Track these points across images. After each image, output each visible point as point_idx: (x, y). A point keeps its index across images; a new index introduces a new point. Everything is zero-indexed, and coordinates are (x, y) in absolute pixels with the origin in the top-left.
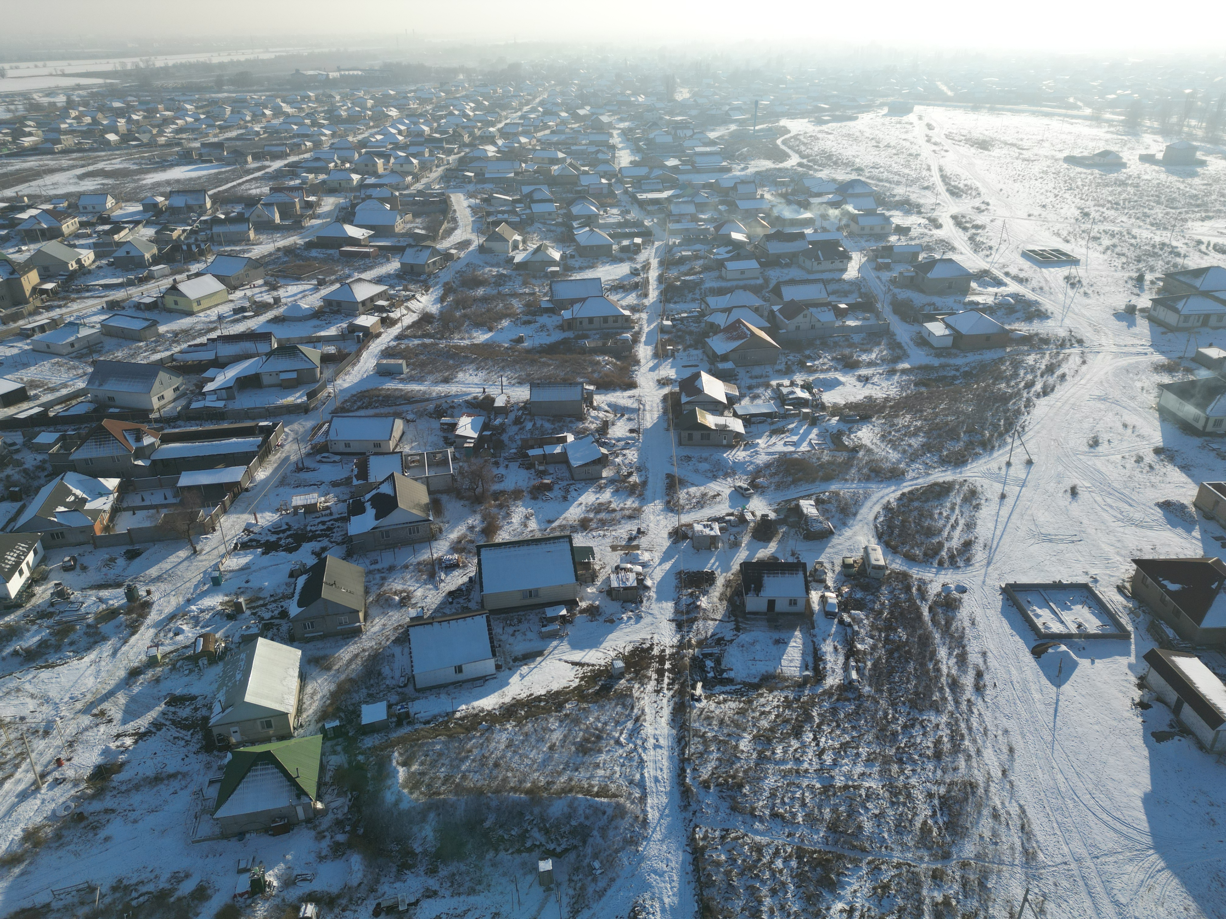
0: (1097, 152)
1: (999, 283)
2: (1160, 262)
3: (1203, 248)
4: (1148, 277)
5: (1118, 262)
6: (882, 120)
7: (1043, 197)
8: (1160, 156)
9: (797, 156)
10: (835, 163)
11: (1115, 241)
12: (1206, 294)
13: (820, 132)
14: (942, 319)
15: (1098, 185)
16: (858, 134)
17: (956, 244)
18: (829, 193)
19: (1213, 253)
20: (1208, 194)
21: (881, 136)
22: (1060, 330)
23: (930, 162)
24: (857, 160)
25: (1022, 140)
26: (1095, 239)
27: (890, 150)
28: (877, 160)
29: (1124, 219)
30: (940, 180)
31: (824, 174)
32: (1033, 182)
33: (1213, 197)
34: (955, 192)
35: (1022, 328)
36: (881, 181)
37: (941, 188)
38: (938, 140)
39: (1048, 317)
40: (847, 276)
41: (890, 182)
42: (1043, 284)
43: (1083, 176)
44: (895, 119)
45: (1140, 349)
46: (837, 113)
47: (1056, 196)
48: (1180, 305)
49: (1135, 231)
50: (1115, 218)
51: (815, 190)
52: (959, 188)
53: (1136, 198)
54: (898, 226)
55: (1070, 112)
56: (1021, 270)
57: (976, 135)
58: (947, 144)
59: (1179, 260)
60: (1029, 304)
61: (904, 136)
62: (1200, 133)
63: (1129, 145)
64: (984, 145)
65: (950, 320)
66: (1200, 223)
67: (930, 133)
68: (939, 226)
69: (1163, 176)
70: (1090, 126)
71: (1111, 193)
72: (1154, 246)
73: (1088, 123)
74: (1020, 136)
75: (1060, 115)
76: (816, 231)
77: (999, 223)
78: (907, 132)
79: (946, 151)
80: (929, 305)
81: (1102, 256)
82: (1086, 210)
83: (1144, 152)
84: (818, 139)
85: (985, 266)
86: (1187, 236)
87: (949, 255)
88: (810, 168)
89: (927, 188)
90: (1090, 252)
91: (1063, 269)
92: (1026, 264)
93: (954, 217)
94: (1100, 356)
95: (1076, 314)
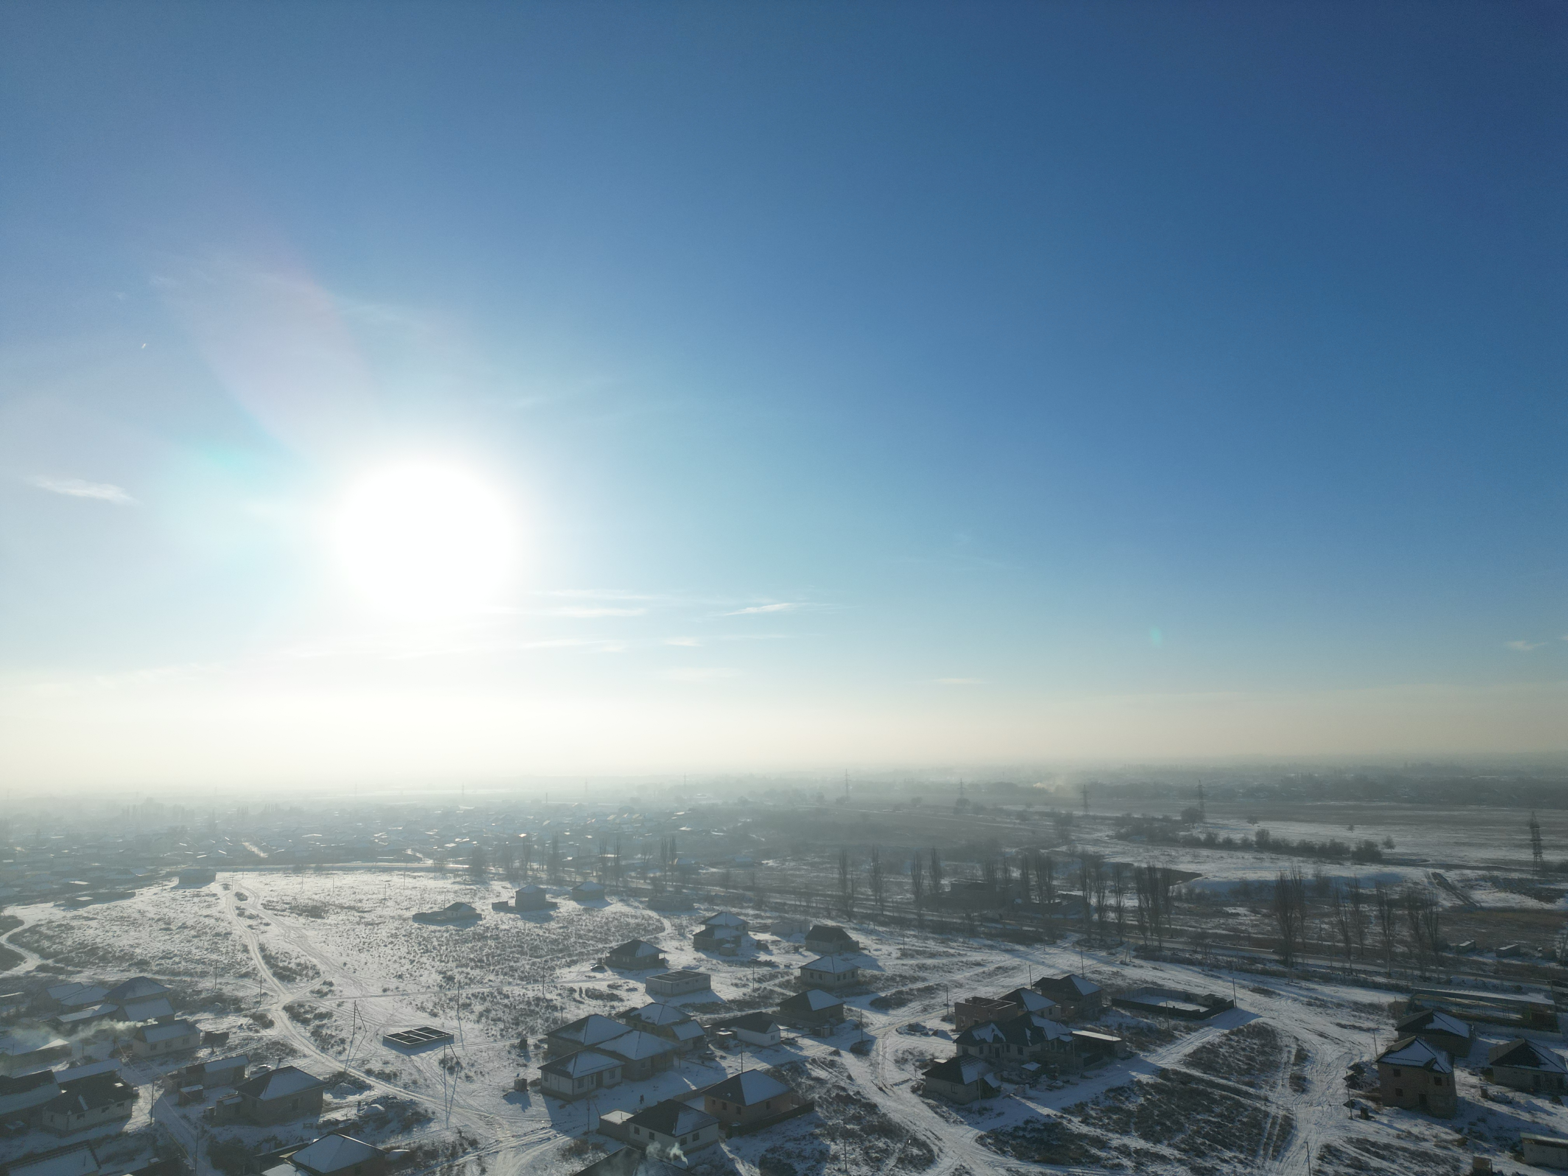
0: (447, 905)
1: (360, 1087)
2: (539, 1021)
3: (576, 996)
4: (531, 1041)
5: (495, 1030)
6: (171, 895)
7: (397, 966)
8: (512, 902)
9: (36, 956)
10: (103, 959)
11: (487, 1004)
12: (593, 1048)
13: (74, 918)
14: (290, 1158)
15: (456, 942)
16: (137, 915)
17: (296, 1045)
18: (95, 1004)
19: (587, 1001)
20: (567, 937)
21: (172, 915)
22: (448, 1133)
23: (246, 941)
24: (138, 951)
25: (360, 901)
26: (466, 1006)
27: (186, 932)
28: (169, 947)
29: (492, 977)
30: (262, 962)
31: (83, 977)
32: (382, 949)
33: (573, 940)
34: (286, 975)
35: (400, 1144)
36: (178, 974)
37: (265, 972)
38: (254, 912)
39: (430, 1120)
40: (130, 1127)
41: (191, 975)
42: (416, 1076)
43: (437, 934)
44: (189, 892)
45: (541, 1135)
46: (102, 891)
47: (412, 962)
48: (570, 1068)
49: (506, 989)
50: (482, 978)
51: (70, 1002)
52: (290, 970)
53: (499, 952)
54: (209, 1034)
55: (410, 865)
56: (386, 1063)
57: (303, 900)
58: (267, 916)
59: (558, 1014)
60: (404, 1106)
61: (206, 912)
62: (544, 876)
63: (479, 895)
64: (315, 911)
65: (300, 1156)
66: (567, 970)
67: (242, 904)
68: (269, 1024)
69: (520, 924)
70: (435, 878)
71: (472, 950)
72: (529, 1003)
73: (432, 875)
74: (358, 897)
75: (399, 869)
76: (73, 1065)
77: (349, 1006)
78: (209, 906)
79: (267, 924)
80: (267, 1141)
81: (476, 1026)
82: (449, 973)
83: (496, 901)
84: (72, 928)
85: (339, 1067)
86: (559, 986)
87: (290, 1062)
88: (60, 971)
89: (246, 975)
90: (463, 1023)
91: (437, 1051)
92: (390, 1054)
93: (288, 1009)
94: (500, 1157)
95: (462, 1107)
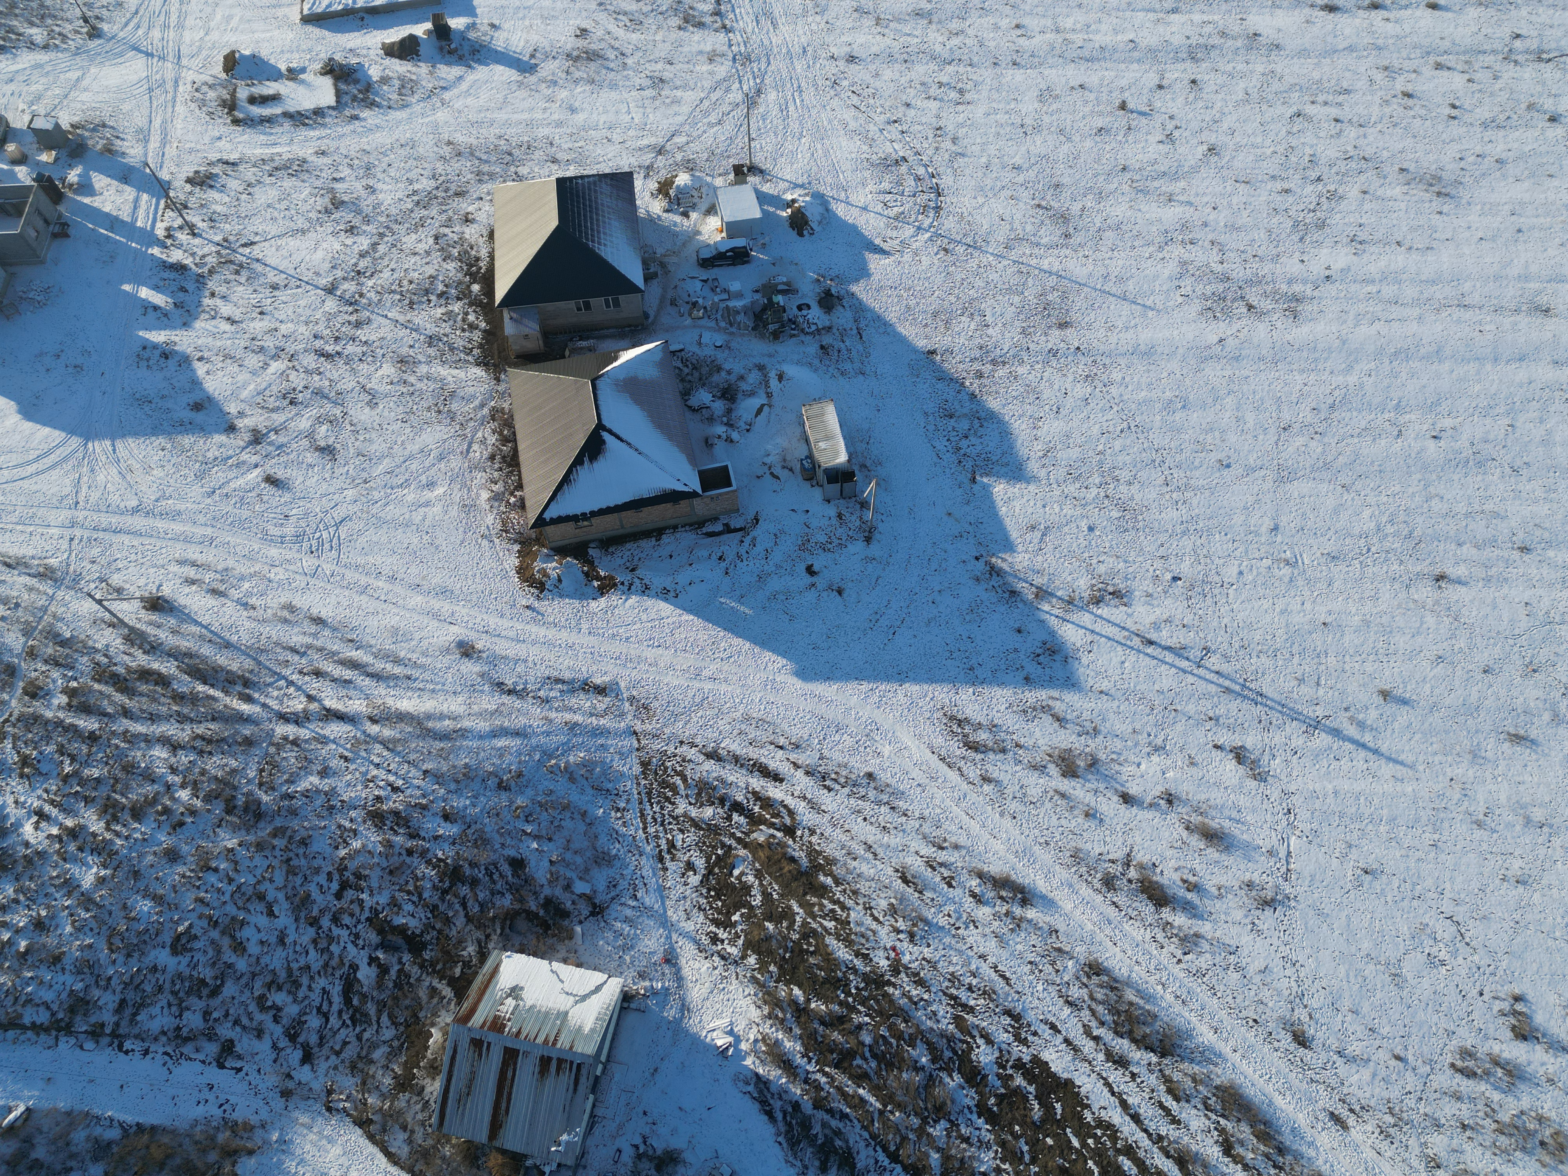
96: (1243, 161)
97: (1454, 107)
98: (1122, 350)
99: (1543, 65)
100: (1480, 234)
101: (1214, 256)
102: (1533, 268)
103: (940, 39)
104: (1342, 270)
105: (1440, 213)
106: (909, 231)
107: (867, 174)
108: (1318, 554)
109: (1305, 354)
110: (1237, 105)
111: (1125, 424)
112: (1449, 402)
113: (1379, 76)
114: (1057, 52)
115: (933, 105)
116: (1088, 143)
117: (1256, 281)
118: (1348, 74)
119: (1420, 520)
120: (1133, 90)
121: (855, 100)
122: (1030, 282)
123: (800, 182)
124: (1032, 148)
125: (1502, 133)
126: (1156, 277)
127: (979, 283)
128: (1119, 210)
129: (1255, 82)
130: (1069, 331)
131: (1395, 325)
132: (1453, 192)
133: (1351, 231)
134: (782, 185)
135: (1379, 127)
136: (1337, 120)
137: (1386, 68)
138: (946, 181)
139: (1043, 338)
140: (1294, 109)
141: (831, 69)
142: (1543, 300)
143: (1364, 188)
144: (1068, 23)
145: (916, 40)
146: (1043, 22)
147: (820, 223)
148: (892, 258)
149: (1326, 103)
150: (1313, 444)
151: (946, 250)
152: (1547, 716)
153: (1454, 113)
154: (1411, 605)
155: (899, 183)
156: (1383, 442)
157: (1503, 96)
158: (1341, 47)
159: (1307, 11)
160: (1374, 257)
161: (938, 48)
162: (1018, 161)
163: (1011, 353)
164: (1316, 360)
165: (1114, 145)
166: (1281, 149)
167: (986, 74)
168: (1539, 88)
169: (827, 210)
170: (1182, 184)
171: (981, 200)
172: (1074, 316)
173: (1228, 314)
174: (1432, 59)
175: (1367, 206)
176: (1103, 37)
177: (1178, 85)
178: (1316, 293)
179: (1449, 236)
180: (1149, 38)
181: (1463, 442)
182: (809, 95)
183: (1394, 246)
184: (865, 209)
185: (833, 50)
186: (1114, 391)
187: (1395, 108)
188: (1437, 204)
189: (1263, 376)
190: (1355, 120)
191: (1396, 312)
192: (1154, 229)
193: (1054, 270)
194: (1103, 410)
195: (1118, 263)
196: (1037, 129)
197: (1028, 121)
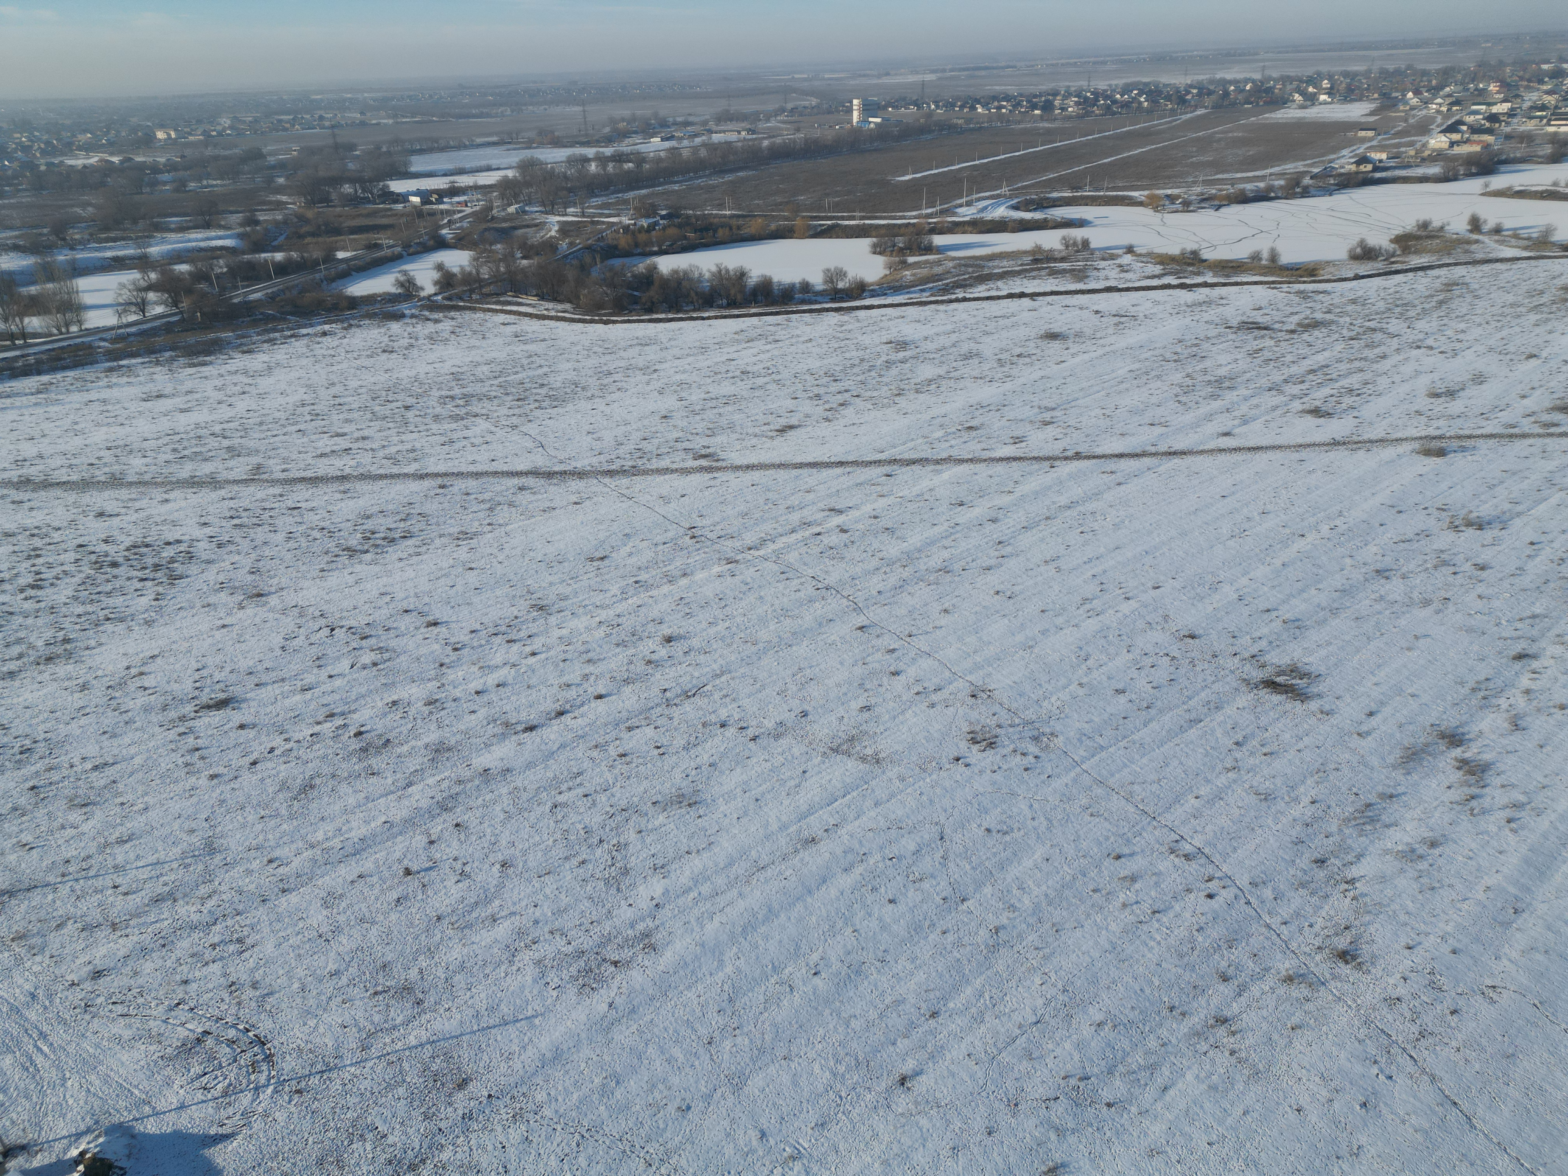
96: (535, 860)
97: (658, 747)
98: (531, 1070)
99: (692, 699)
100: (736, 816)
101: (560, 942)
102: (784, 818)
103: (194, 909)
104: (663, 894)
105: (700, 817)
106: (245, 1099)
107: (169, 1071)
108: (810, 1132)
109: (682, 973)
110: (503, 823)
111: (577, 1136)
112: (804, 941)
113: (595, 754)
114: (321, 861)
115: (215, 968)
116: (393, 917)
117: (607, 940)
118: (572, 763)
119: (854, 1045)
120: (409, 857)
121: (120, 1009)
122: (406, 1065)
123: (83, 1127)
124: (341, 949)
125: (699, 748)
126: (522, 988)
127: (352, 1100)
128: (455, 953)
129: (506, 801)
130: (471, 1086)
131: (728, 910)
132: (698, 799)
133: (650, 863)
134: (58, 1146)
135: (618, 784)
136: (586, 796)
137: (596, 746)
138: (265, 1026)
139: (450, 1109)
140: (549, 804)
141: (76, 996)
142: (806, 834)
143: (637, 829)
144: (320, 835)
145: (166, 923)
146: (294, 847)
147: (129, 1156)
148: (240, 1137)
149: (570, 789)
150: (739, 1040)
151: (299, 1092)
152: (1053, 1136)
153: (661, 751)
154: (903, 1120)
155: (211, 1058)
156: (785, 1002)
157: (684, 727)
158: (555, 748)
159: (514, 738)
160: (678, 872)
161: (195, 917)
162: (332, 967)
163: (425, 1146)
164: (693, 972)
165: (417, 905)
166: (558, 836)
167: (261, 913)
168: (701, 712)
169: (133, 1136)
170: (497, 903)
171: (312, 1023)
172: (468, 1070)
173: (601, 980)
174: (622, 727)
175: (648, 840)
176: (358, 830)
177: (446, 834)
178: (657, 922)
179: (717, 828)
180: (399, 812)
181: (836, 965)
182: (58, 1036)
183: (686, 856)
184: (182, 1107)
185: (70, 978)
186: (547, 1112)
187: (620, 767)
188: (693, 812)
189: (663, 1012)
190: (598, 789)
191: (721, 901)
192: (496, 950)
193: (424, 1039)
194: (548, 1138)
195: (481, 997)
196: (337, 930)
197: (324, 929)
